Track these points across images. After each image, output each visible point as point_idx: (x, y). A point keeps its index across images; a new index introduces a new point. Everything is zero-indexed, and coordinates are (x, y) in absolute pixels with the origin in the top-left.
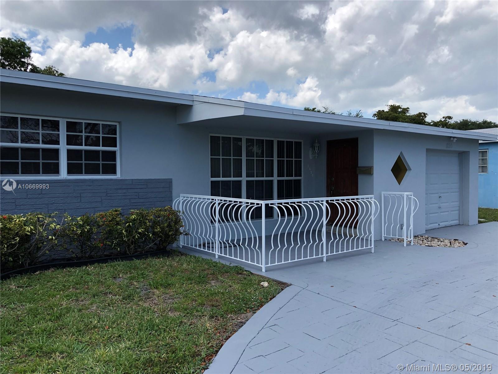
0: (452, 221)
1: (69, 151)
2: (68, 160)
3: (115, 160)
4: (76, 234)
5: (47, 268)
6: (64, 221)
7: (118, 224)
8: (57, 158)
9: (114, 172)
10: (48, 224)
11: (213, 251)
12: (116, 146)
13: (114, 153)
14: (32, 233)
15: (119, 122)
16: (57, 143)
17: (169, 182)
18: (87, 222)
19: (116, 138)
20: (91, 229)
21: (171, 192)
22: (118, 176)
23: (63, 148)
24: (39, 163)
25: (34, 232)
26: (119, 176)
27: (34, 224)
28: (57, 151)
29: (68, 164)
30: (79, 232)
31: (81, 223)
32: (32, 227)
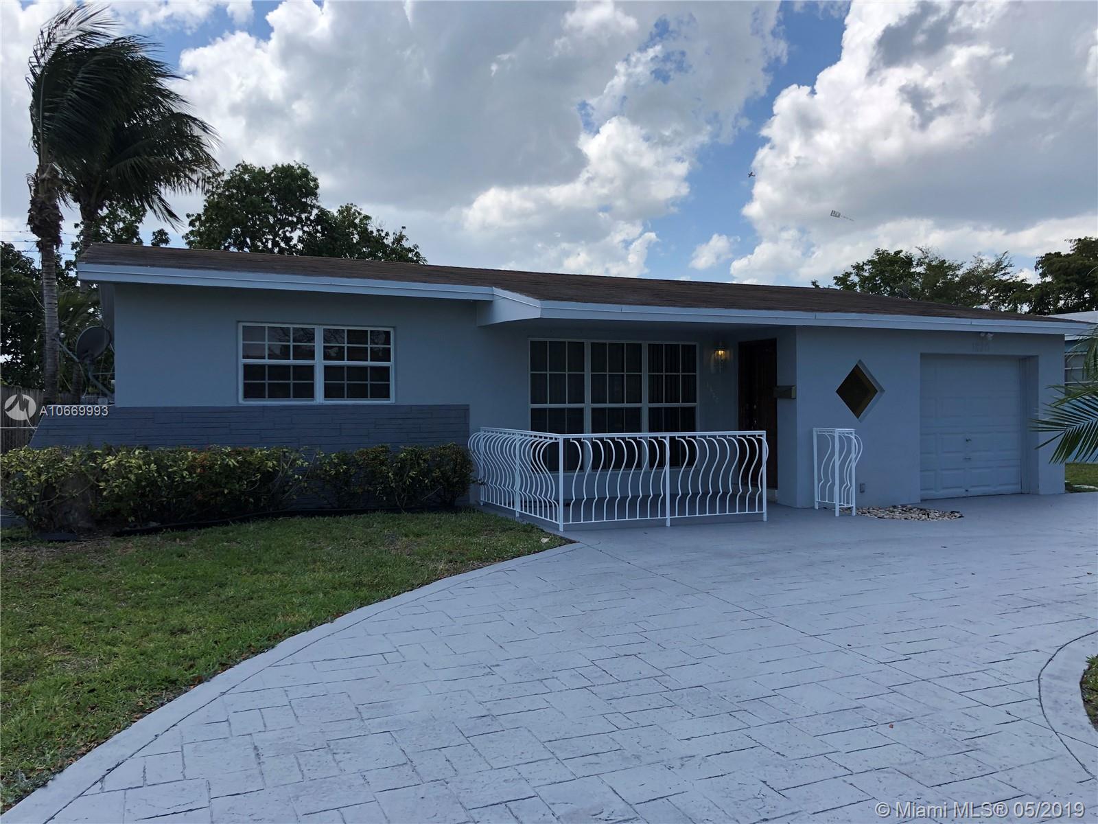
0: (1001, 485)
1: (326, 368)
2: (325, 380)
3: (388, 380)
4: (330, 475)
5: (292, 514)
6: (315, 458)
7: (382, 463)
8: (312, 377)
9: (387, 396)
10: (295, 460)
11: (513, 507)
12: (389, 360)
13: (387, 369)
14: (275, 470)
15: (394, 327)
16: (312, 357)
17: (465, 410)
18: (344, 460)
19: (390, 348)
20: (348, 469)
21: (467, 424)
22: (392, 401)
23: (319, 363)
24: (289, 384)
25: (277, 468)
26: (394, 401)
27: (278, 460)
28: (311, 369)
29: (325, 384)
30: (333, 472)
31: (336, 461)
32: (275, 462)
